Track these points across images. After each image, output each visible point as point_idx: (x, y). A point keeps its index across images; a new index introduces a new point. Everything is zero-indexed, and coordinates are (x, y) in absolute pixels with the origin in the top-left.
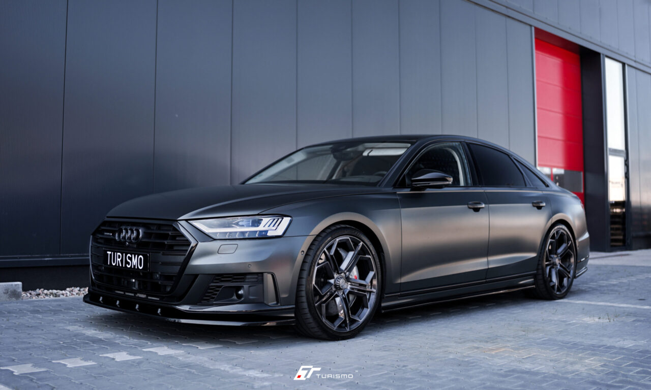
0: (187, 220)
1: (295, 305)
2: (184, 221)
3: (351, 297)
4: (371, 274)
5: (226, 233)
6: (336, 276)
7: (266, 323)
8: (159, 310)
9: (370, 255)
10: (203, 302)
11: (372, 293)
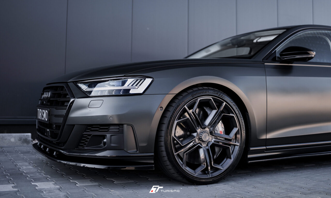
0: (73, 82)
1: (154, 153)
2: (72, 83)
3: (217, 149)
4: (235, 130)
5: (99, 91)
6: (199, 130)
7: (125, 168)
8: (55, 152)
9: (233, 114)
10: (80, 147)
11: (236, 146)
